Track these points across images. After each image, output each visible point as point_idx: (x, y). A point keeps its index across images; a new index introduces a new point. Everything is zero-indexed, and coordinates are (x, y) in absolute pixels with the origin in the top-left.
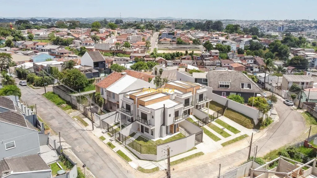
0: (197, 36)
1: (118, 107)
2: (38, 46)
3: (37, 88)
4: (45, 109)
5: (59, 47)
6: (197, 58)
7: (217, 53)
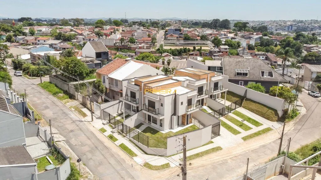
0: (204, 33)
1: (122, 96)
2: (39, 41)
3: (33, 79)
4: (39, 99)
5: (61, 42)
6: (205, 54)
7: (226, 49)
